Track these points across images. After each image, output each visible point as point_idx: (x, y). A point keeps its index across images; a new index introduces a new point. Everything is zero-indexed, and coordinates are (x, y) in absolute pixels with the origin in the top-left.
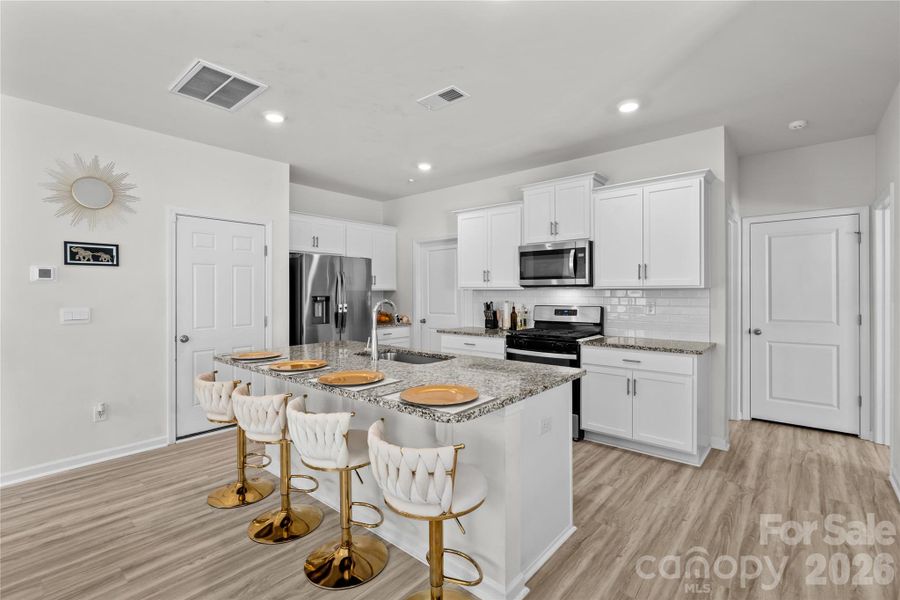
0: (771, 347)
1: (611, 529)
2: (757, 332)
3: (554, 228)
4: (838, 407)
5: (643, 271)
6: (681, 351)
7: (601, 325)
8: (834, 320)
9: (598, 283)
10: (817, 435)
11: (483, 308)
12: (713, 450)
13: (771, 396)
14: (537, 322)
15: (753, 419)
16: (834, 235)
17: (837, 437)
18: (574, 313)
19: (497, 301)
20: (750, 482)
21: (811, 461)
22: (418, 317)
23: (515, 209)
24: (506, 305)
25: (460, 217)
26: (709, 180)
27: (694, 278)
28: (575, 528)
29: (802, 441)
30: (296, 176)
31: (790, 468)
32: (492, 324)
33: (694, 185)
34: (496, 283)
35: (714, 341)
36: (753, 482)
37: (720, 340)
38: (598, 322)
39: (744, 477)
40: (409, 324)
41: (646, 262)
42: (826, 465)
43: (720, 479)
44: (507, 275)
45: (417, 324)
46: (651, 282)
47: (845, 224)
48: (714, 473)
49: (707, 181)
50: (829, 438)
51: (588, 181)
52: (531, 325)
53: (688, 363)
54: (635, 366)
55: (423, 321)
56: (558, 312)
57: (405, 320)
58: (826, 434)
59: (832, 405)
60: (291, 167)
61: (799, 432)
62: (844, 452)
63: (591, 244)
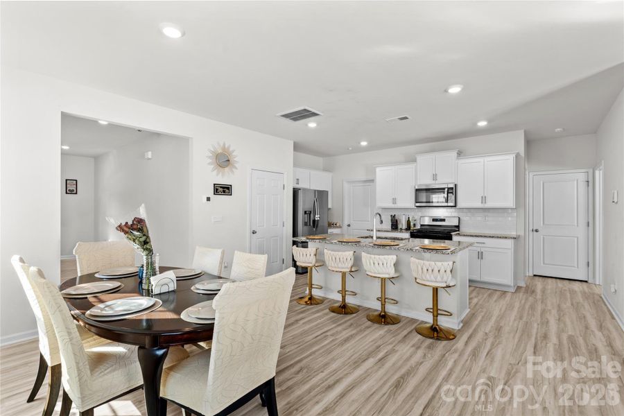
0: (544, 238)
1: (485, 310)
2: (537, 231)
3: (435, 177)
4: (578, 267)
5: (484, 199)
6: (506, 238)
7: (458, 227)
8: (576, 224)
9: (459, 205)
10: (567, 281)
11: (390, 218)
12: (518, 287)
13: (544, 263)
14: (421, 225)
15: (535, 275)
16: (576, 182)
17: (577, 282)
18: (444, 220)
19: (398, 214)
20: (539, 296)
21: (565, 290)
22: (346, 223)
23: (411, 166)
24: (404, 216)
25: (378, 170)
26: (517, 156)
27: (510, 203)
28: (469, 310)
29: (560, 283)
30: (297, 147)
31: (556, 292)
32: (395, 226)
33: (510, 159)
34: (399, 205)
35: (518, 234)
36: (540, 297)
37: (521, 233)
38: (457, 224)
39: (536, 295)
40: (340, 227)
41: (486, 195)
42: (573, 292)
43: (525, 296)
44: (407, 201)
45: (345, 227)
46: (489, 205)
47: (581, 176)
48: (521, 294)
49: (516, 157)
50: (573, 282)
51: (454, 154)
52: (418, 227)
53: (510, 243)
54: (483, 245)
55: (349, 225)
56: (434, 220)
57: (338, 225)
58: (571, 282)
59: (574, 267)
60: (295, 143)
61: (558, 280)
62: (581, 287)
63: (456, 185)
